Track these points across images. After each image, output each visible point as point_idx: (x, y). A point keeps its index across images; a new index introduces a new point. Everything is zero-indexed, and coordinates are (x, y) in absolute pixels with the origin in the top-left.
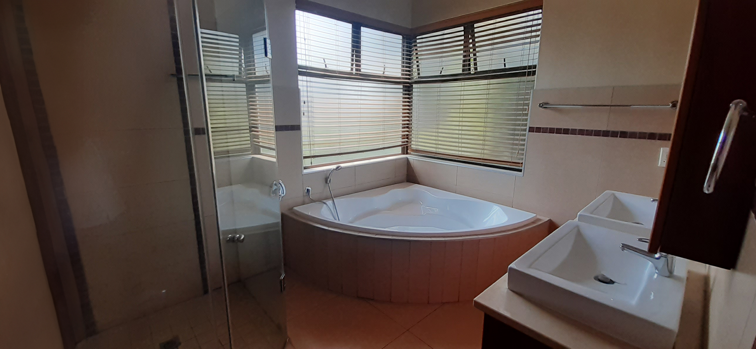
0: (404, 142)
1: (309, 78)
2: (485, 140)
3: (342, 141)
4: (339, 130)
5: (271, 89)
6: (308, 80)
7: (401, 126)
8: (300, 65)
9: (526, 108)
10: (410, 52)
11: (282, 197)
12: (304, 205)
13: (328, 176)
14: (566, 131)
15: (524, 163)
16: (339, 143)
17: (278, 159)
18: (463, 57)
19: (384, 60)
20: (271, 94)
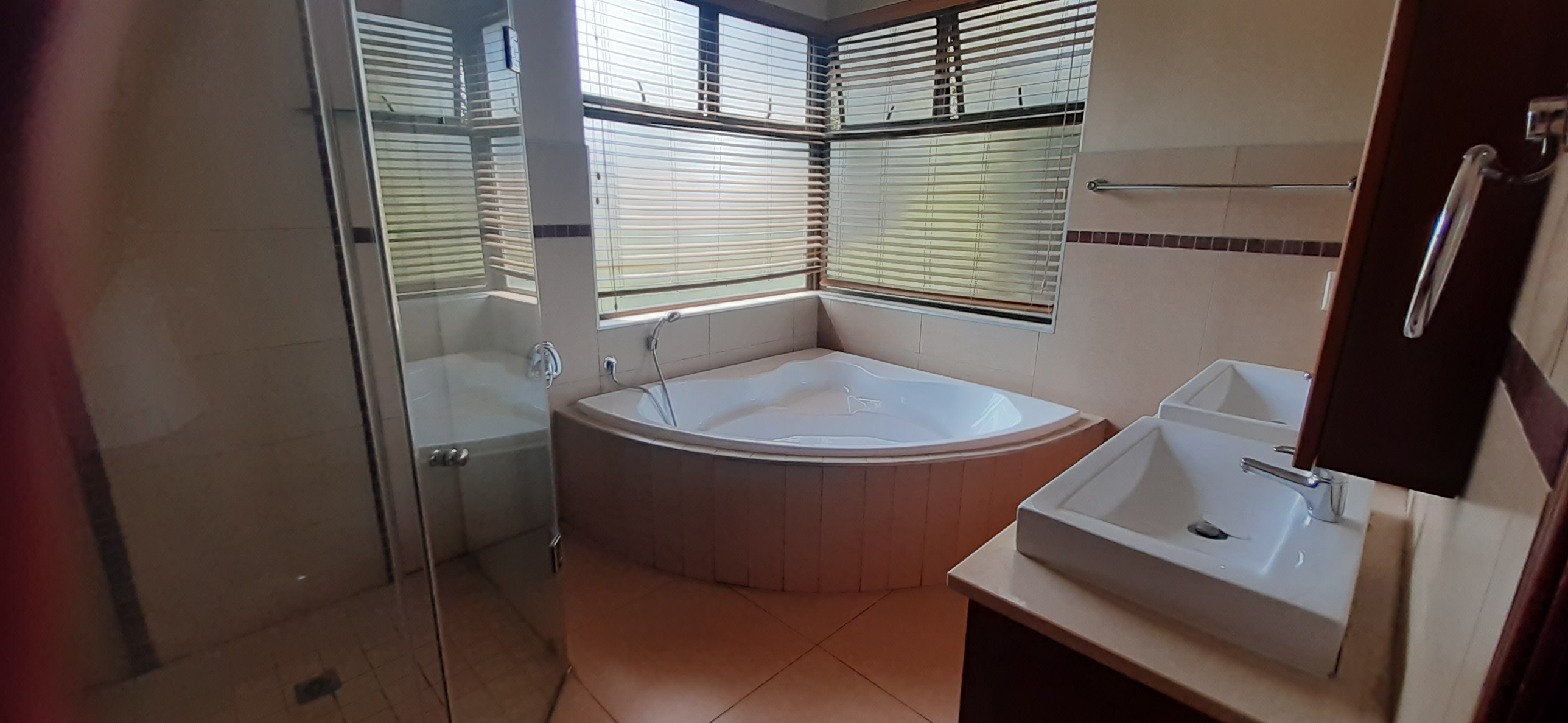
0: (812, 264)
1: (606, 124)
2: (977, 258)
3: (680, 260)
4: (674, 237)
5: (522, 149)
6: (605, 127)
7: (806, 230)
8: (587, 94)
9: (1062, 193)
10: (825, 71)
11: (554, 379)
12: (601, 394)
13: (652, 333)
14: (1141, 240)
15: (1055, 307)
16: (675, 264)
17: (541, 300)
18: (935, 84)
19: (770, 89)
20: (522, 159)
